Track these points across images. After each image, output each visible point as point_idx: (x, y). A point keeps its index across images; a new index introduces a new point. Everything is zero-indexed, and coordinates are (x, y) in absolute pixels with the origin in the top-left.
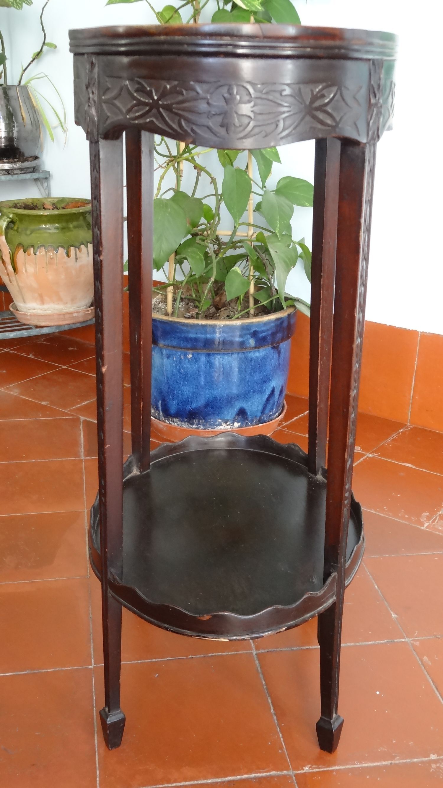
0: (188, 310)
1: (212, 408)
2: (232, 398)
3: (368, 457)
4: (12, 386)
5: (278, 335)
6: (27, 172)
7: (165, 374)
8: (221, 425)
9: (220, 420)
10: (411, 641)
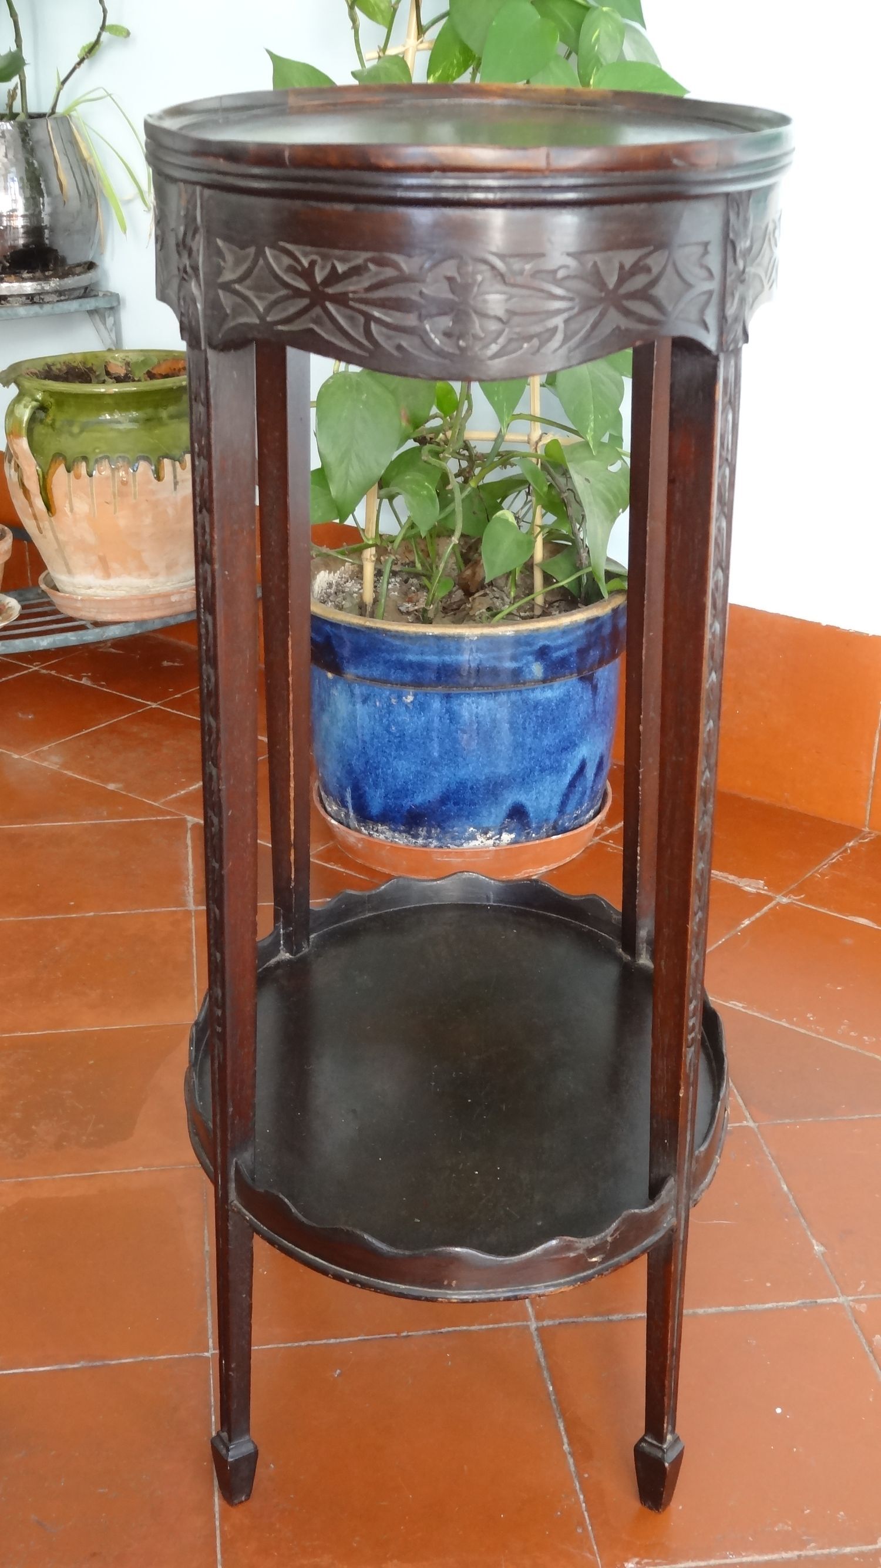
0: (406, 596)
1: (455, 804)
2: (496, 783)
3: (778, 904)
4: (45, 748)
5: (592, 653)
6: (72, 297)
7: (360, 736)
8: (474, 838)
9: (472, 829)
10: (851, 1303)
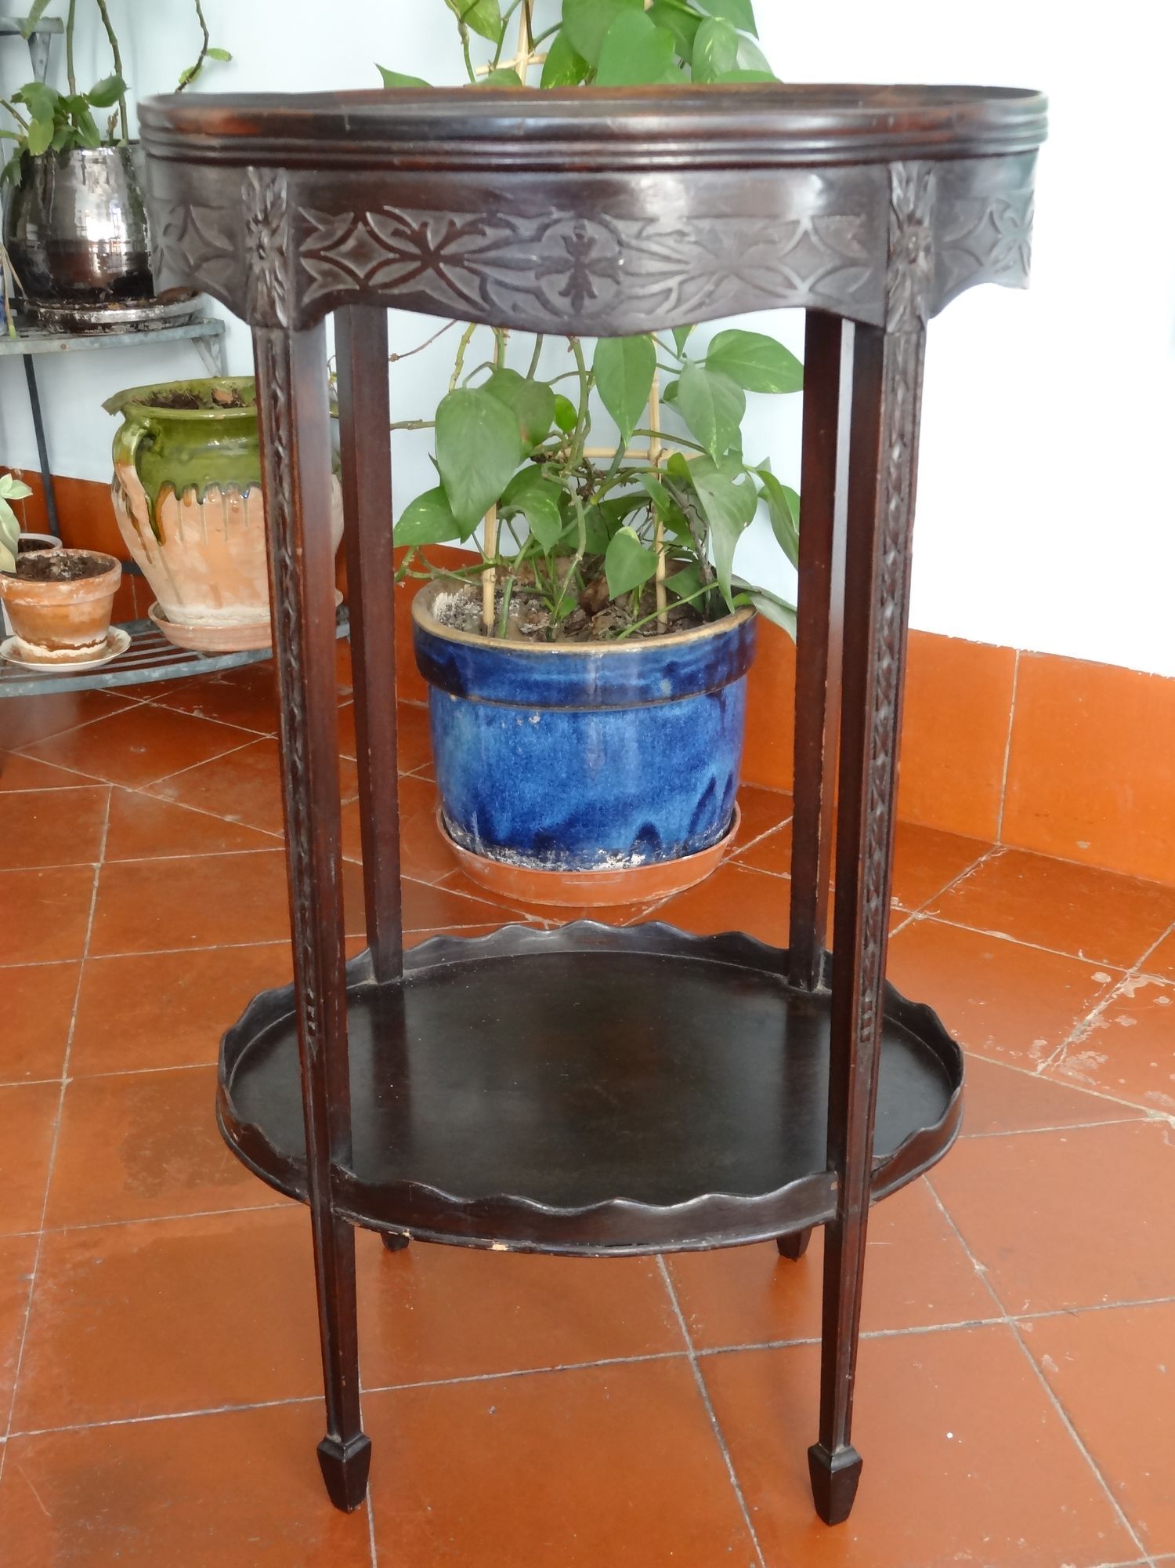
0: (527, 617)
1: (585, 826)
2: (625, 803)
3: (914, 920)
4: (159, 781)
5: (720, 669)
6: (177, 324)
7: (484, 758)
8: (605, 861)
9: (602, 851)
10: (1017, 1323)
